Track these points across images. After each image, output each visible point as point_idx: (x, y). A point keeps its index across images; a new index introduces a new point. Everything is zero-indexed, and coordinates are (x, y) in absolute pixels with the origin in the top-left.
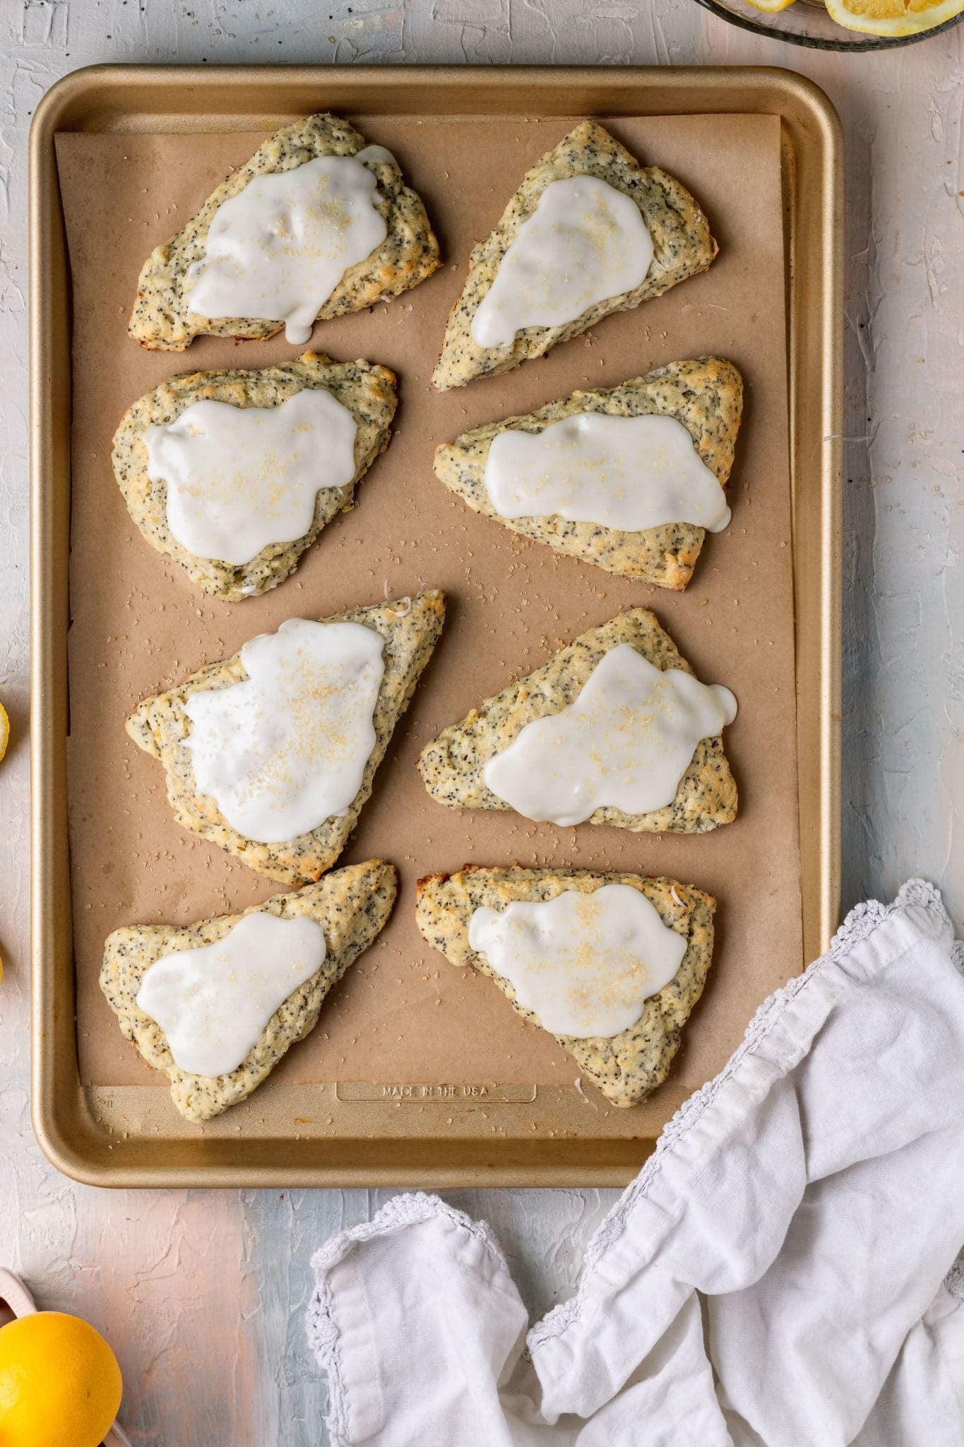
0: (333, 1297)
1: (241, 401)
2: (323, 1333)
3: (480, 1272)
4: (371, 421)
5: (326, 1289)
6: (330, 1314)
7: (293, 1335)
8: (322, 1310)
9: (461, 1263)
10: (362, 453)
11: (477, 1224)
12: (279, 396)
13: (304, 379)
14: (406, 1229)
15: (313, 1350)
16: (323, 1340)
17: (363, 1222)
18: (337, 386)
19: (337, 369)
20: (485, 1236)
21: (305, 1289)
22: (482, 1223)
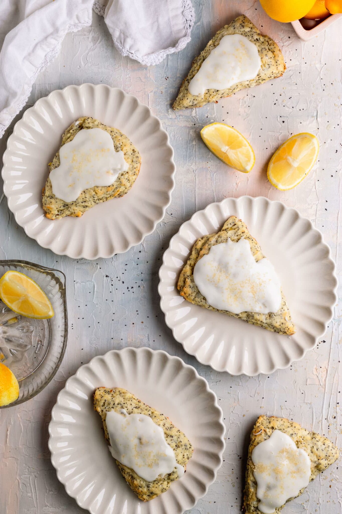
0: (184, 27)
1: (96, 189)
2: (188, 13)
3: (125, 36)
4: (49, 197)
5: (187, 30)
6: (186, 21)
7: (200, 13)
8: (189, 22)
9: (132, 38)
10: (49, 184)
11: (126, 55)
12: (84, 195)
13: (77, 205)
14: (155, 52)
15: (193, 7)
16: (189, 11)
17: (171, 55)
18: (65, 206)
19: (68, 213)
20: (123, 50)
21: (194, 30)
22: (125, 55)
